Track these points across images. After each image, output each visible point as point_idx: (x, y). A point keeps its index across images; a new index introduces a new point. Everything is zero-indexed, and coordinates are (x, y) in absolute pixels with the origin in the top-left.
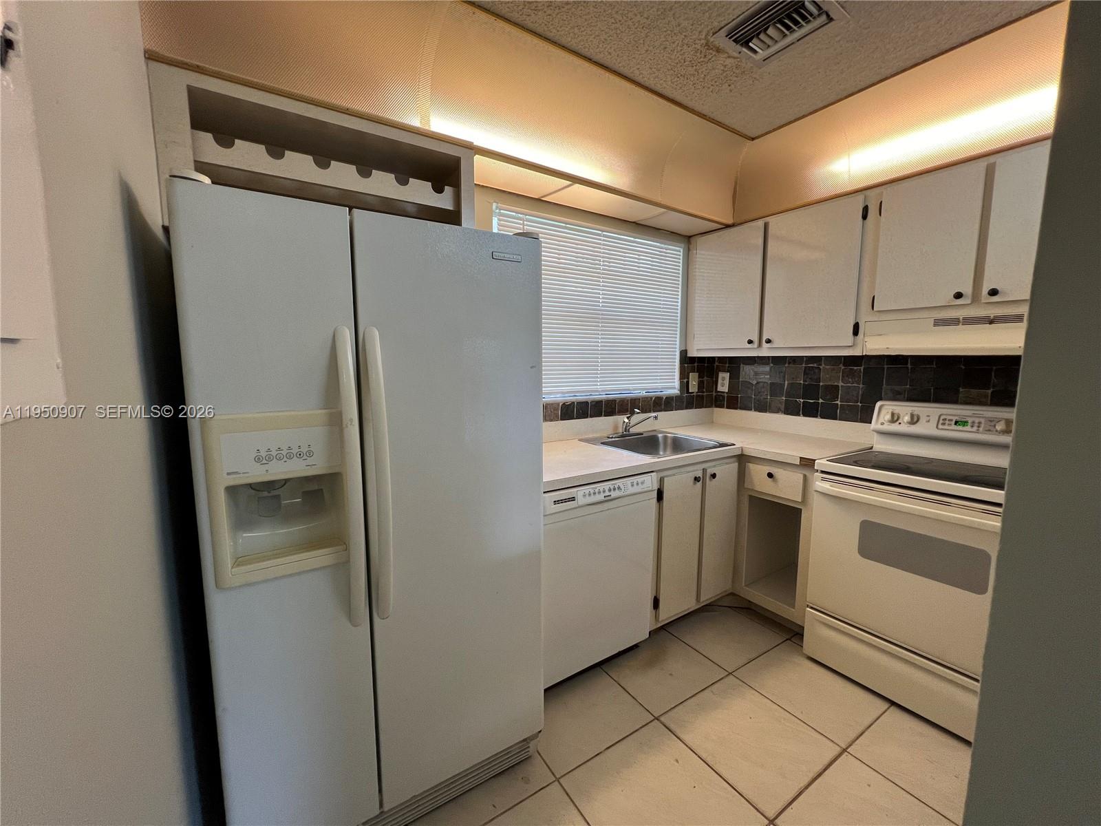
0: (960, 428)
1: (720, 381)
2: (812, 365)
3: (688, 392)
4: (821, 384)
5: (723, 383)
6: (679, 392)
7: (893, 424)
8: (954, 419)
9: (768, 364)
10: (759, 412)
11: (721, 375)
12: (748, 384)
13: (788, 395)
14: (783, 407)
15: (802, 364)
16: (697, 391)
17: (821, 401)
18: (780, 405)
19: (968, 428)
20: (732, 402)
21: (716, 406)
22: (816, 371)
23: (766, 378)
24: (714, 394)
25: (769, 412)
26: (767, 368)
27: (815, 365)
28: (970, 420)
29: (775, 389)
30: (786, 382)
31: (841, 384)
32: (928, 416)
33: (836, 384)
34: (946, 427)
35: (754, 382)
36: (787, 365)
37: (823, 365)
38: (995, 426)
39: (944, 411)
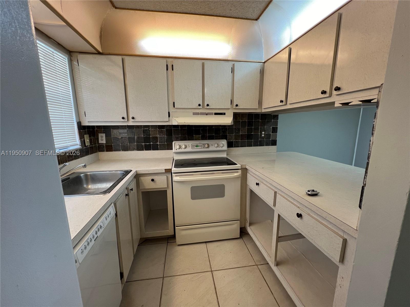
0: (197, 148)
1: (100, 138)
2: (146, 129)
3: (85, 146)
4: (151, 136)
5: (102, 139)
6: (81, 147)
7: (180, 149)
8: (195, 145)
9: (126, 129)
10: (125, 151)
11: (100, 135)
12: (117, 139)
13: (137, 142)
14: (136, 148)
15: (142, 128)
16: (90, 144)
17: (151, 143)
18: (134, 147)
19: (199, 148)
20: (109, 148)
21: (100, 151)
22: (148, 131)
23: (125, 135)
24: (97, 145)
25: (130, 151)
26: (126, 131)
27: (147, 129)
28: (199, 145)
29: (131, 140)
30: (136, 137)
31: (158, 136)
32: (189, 145)
33: (156, 136)
34: (194, 148)
35: (120, 138)
36: (135, 129)
37: (151, 129)
38: (205, 146)
39: (192, 143)
